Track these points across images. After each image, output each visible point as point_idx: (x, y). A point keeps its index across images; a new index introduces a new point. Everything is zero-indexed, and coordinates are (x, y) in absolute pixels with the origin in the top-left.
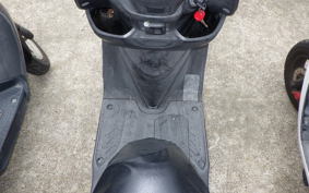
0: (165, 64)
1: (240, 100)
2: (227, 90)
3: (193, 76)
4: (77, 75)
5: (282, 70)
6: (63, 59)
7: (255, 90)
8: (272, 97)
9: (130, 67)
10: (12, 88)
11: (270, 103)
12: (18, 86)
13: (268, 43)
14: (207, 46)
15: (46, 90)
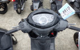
0: (46, 42)
1: (64, 47)
2: (61, 45)
3: (52, 43)
4: (24, 43)
5: (73, 39)
6: (20, 40)
7: (68, 44)
8: (72, 46)
9: (37, 43)
10: (9, 49)
11: (72, 47)
12: (10, 49)
13: (69, 32)
14: (54, 39)
15: (16, 48)
